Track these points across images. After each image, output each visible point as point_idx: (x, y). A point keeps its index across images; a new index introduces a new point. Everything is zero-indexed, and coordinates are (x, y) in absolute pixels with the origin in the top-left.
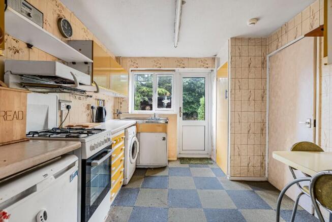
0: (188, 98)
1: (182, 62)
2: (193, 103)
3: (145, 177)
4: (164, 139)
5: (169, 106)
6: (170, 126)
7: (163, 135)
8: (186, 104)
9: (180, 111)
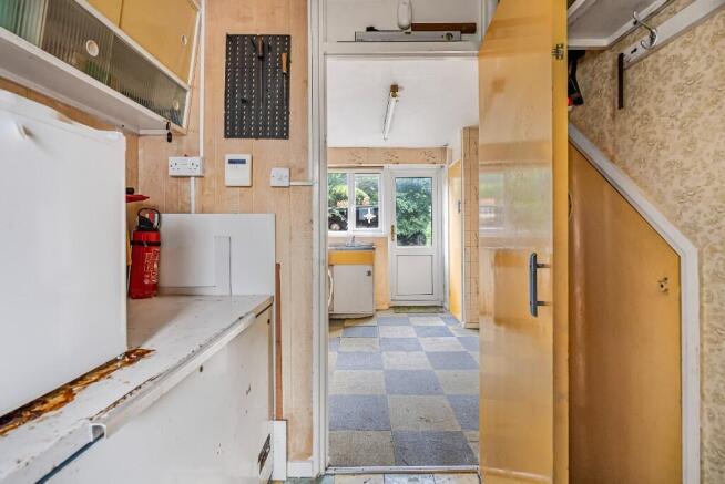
0: (406, 205)
1: (393, 155)
2: (415, 214)
3: (344, 327)
4: (369, 273)
5: (375, 223)
6: (378, 254)
7: (369, 268)
8: (404, 216)
9: (393, 232)
